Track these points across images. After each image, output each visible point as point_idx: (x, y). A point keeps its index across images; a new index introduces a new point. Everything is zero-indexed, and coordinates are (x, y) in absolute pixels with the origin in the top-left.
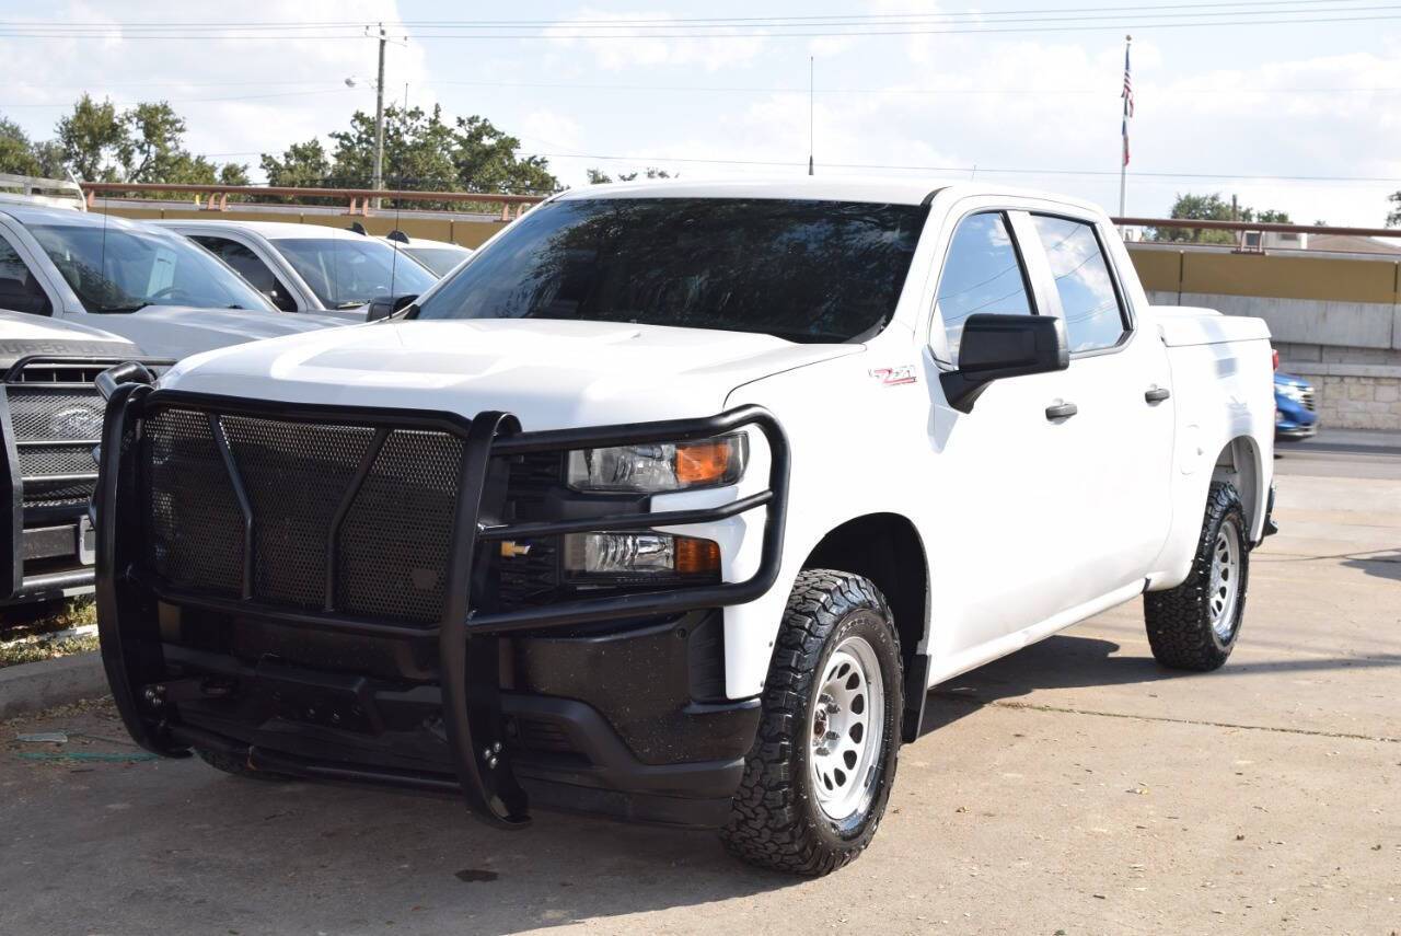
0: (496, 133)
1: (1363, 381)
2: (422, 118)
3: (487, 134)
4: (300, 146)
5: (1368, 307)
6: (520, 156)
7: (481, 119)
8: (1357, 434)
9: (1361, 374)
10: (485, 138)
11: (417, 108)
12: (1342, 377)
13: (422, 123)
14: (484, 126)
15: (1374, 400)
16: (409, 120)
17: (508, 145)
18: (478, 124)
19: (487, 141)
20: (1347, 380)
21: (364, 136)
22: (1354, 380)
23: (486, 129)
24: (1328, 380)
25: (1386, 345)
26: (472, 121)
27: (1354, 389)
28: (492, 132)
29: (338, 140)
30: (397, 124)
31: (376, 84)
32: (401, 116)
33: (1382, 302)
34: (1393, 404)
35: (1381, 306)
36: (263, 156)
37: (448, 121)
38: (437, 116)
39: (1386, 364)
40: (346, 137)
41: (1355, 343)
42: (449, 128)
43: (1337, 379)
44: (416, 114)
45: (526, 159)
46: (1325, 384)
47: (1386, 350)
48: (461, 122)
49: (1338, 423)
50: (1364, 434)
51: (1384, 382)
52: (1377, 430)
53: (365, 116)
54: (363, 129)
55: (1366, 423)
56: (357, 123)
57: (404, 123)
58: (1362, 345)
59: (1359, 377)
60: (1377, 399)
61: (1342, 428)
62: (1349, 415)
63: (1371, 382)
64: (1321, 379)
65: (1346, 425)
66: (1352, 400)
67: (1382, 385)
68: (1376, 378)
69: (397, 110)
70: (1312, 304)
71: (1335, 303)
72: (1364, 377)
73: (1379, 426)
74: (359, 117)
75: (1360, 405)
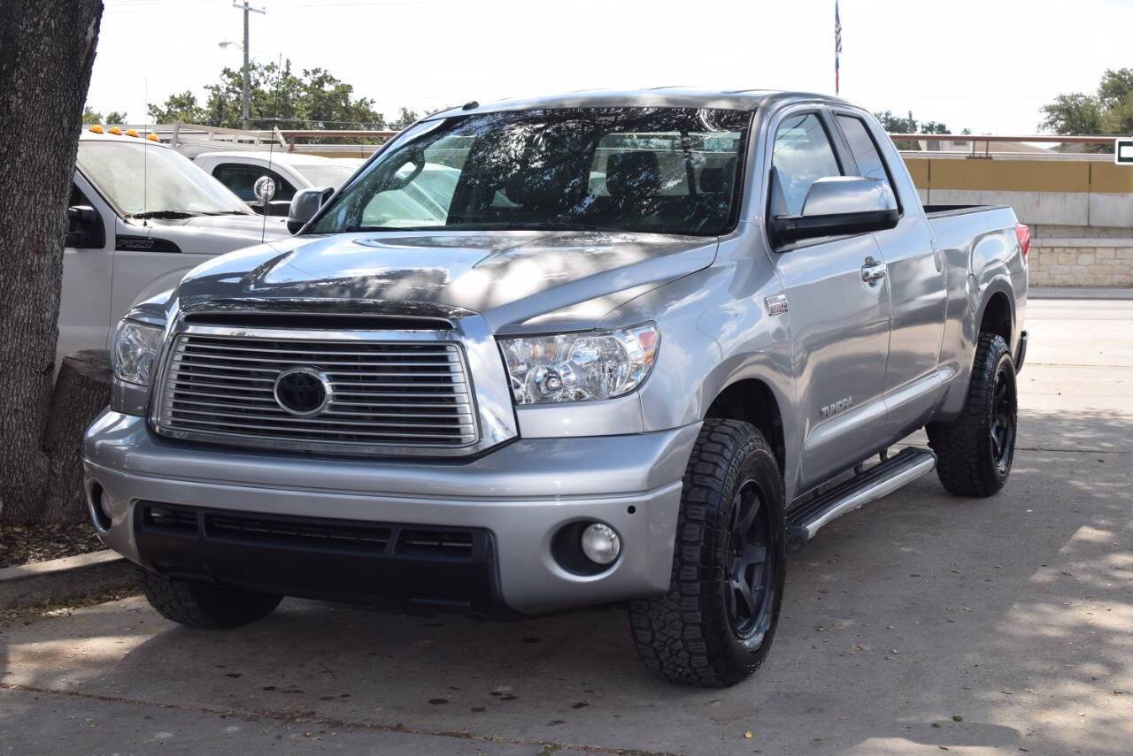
0: (335, 81)
1: (1068, 250)
2: (277, 71)
3: (327, 82)
4: (177, 96)
5: (1070, 196)
6: (354, 98)
7: (322, 71)
8: (1066, 290)
9: (1067, 245)
10: (326, 84)
11: (272, 63)
12: (1052, 248)
13: (276, 75)
14: (325, 76)
15: (1077, 264)
16: (266, 73)
17: (346, 90)
18: (320, 75)
19: (328, 88)
20: (1056, 250)
21: (231, 87)
22: (1061, 250)
23: (326, 79)
24: (1042, 250)
25: (1085, 224)
26: (315, 72)
27: (1062, 257)
28: (332, 80)
29: (211, 90)
30: (257, 76)
31: (242, 45)
32: (259, 70)
33: (1080, 191)
34: (1091, 267)
35: (1080, 194)
36: (149, 105)
37: (296, 73)
38: (288, 69)
39: (1084, 237)
40: (218, 89)
41: (1061, 223)
42: (298, 78)
43: (1049, 250)
44: (271, 68)
45: (359, 101)
46: (1040, 253)
47: (1084, 227)
48: (307, 73)
49: (1051, 282)
50: (1070, 290)
51: (1083, 250)
52: (1080, 286)
53: (231, 71)
54: (231, 80)
55: (1071, 282)
56: (226, 76)
57: (262, 75)
58: (1065, 224)
59: (1065, 248)
60: (1079, 262)
61: (1053, 286)
62: (1058, 276)
63: (1074, 250)
64: (1036, 250)
65: (1056, 284)
66: (1060, 265)
67: (1083, 253)
68: (1077, 248)
69: (256, 65)
70: (1029, 194)
71: (1045, 193)
72: (1069, 247)
73: (1081, 283)
74: (226, 71)
75: (1066, 269)
